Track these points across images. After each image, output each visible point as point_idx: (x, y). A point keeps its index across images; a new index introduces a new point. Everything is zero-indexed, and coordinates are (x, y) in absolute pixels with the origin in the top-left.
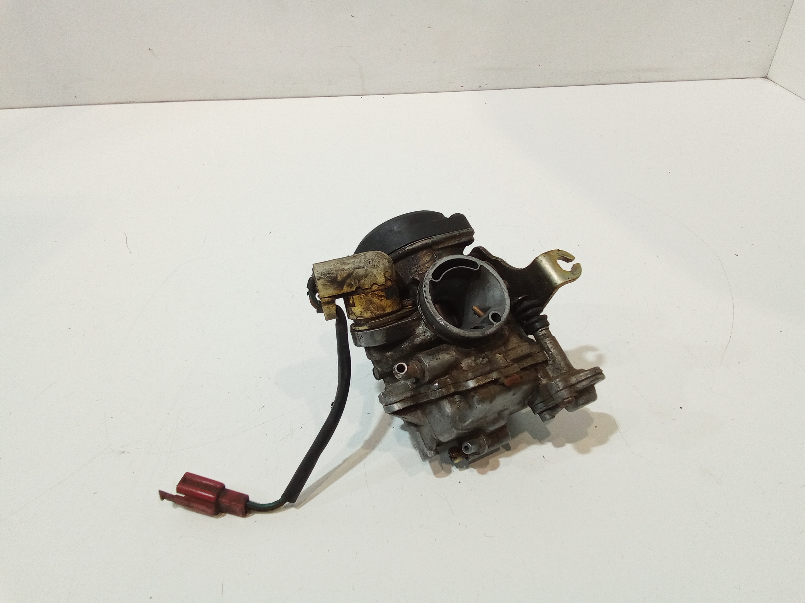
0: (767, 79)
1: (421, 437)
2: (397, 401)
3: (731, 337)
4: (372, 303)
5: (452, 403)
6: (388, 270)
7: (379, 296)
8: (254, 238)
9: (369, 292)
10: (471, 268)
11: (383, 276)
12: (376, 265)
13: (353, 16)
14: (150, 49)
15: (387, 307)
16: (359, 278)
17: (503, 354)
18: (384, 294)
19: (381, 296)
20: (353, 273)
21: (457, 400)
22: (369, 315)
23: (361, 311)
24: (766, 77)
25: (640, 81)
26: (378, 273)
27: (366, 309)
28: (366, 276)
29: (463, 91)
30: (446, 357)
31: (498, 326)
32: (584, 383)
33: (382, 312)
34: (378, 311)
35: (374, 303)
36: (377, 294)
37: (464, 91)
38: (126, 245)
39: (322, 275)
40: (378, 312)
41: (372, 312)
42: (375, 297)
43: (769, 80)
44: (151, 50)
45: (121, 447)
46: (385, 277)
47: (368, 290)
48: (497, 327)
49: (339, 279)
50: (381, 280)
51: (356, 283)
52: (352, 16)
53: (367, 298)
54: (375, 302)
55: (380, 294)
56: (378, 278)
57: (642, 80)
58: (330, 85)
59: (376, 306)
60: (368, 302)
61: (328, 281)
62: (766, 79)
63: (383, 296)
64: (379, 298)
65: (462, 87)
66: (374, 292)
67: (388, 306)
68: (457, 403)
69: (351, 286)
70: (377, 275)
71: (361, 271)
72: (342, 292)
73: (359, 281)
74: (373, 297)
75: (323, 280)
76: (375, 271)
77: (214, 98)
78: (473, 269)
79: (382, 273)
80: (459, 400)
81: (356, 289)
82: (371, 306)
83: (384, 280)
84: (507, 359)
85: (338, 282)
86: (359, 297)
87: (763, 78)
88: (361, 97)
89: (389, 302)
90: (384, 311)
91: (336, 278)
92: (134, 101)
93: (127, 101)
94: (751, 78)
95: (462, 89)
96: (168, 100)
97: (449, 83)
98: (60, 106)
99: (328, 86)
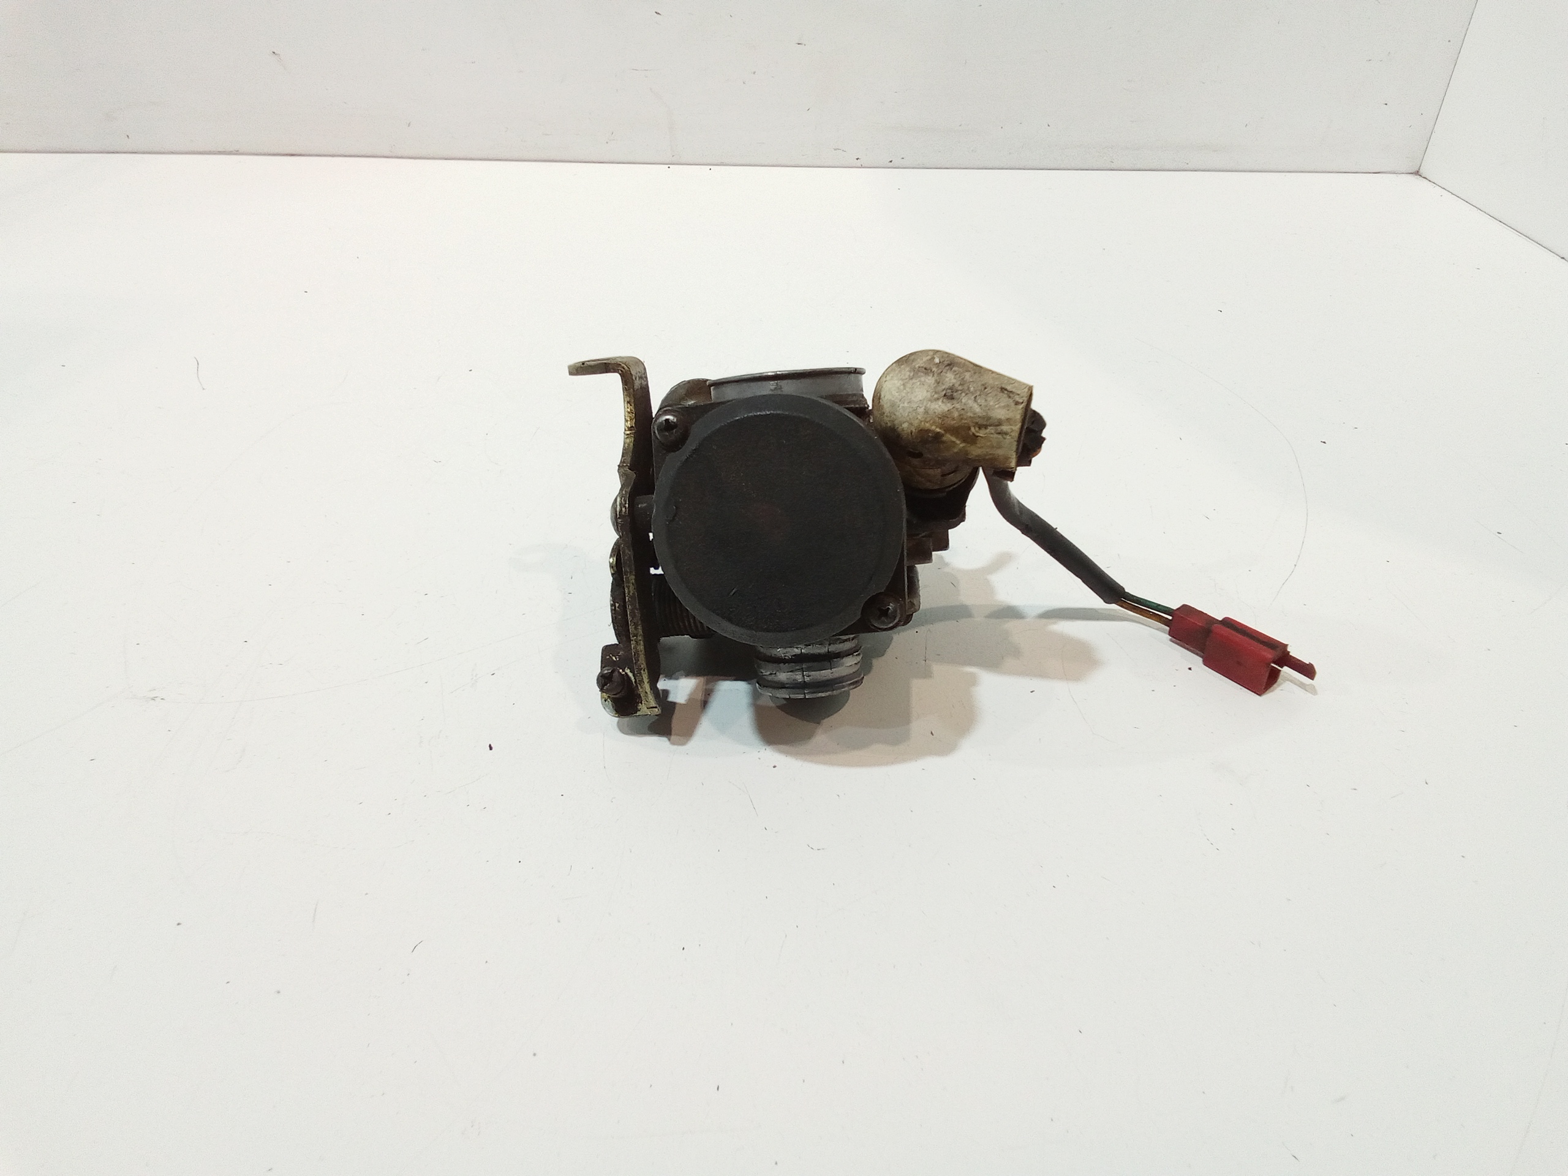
0: (1418, 177)
3: (1295, 565)
13: (658, 13)
14: (274, 53)
24: (1417, 173)
25: (1186, 167)
29: (860, 168)
37: (862, 167)
38: (196, 376)
43: (1421, 178)
44: (276, 54)
52: (656, 13)
57: (1191, 166)
58: (610, 140)
62: (1416, 177)
65: (857, 159)
77: (388, 154)
87: (1411, 173)
88: (669, 168)
92: (237, 151)
93: (224, 150)
94: (1390, 173)
95: (858, 163)
96: (303, 153)
97: (833, 150)
98: (97, 153)
99: (607, 143)
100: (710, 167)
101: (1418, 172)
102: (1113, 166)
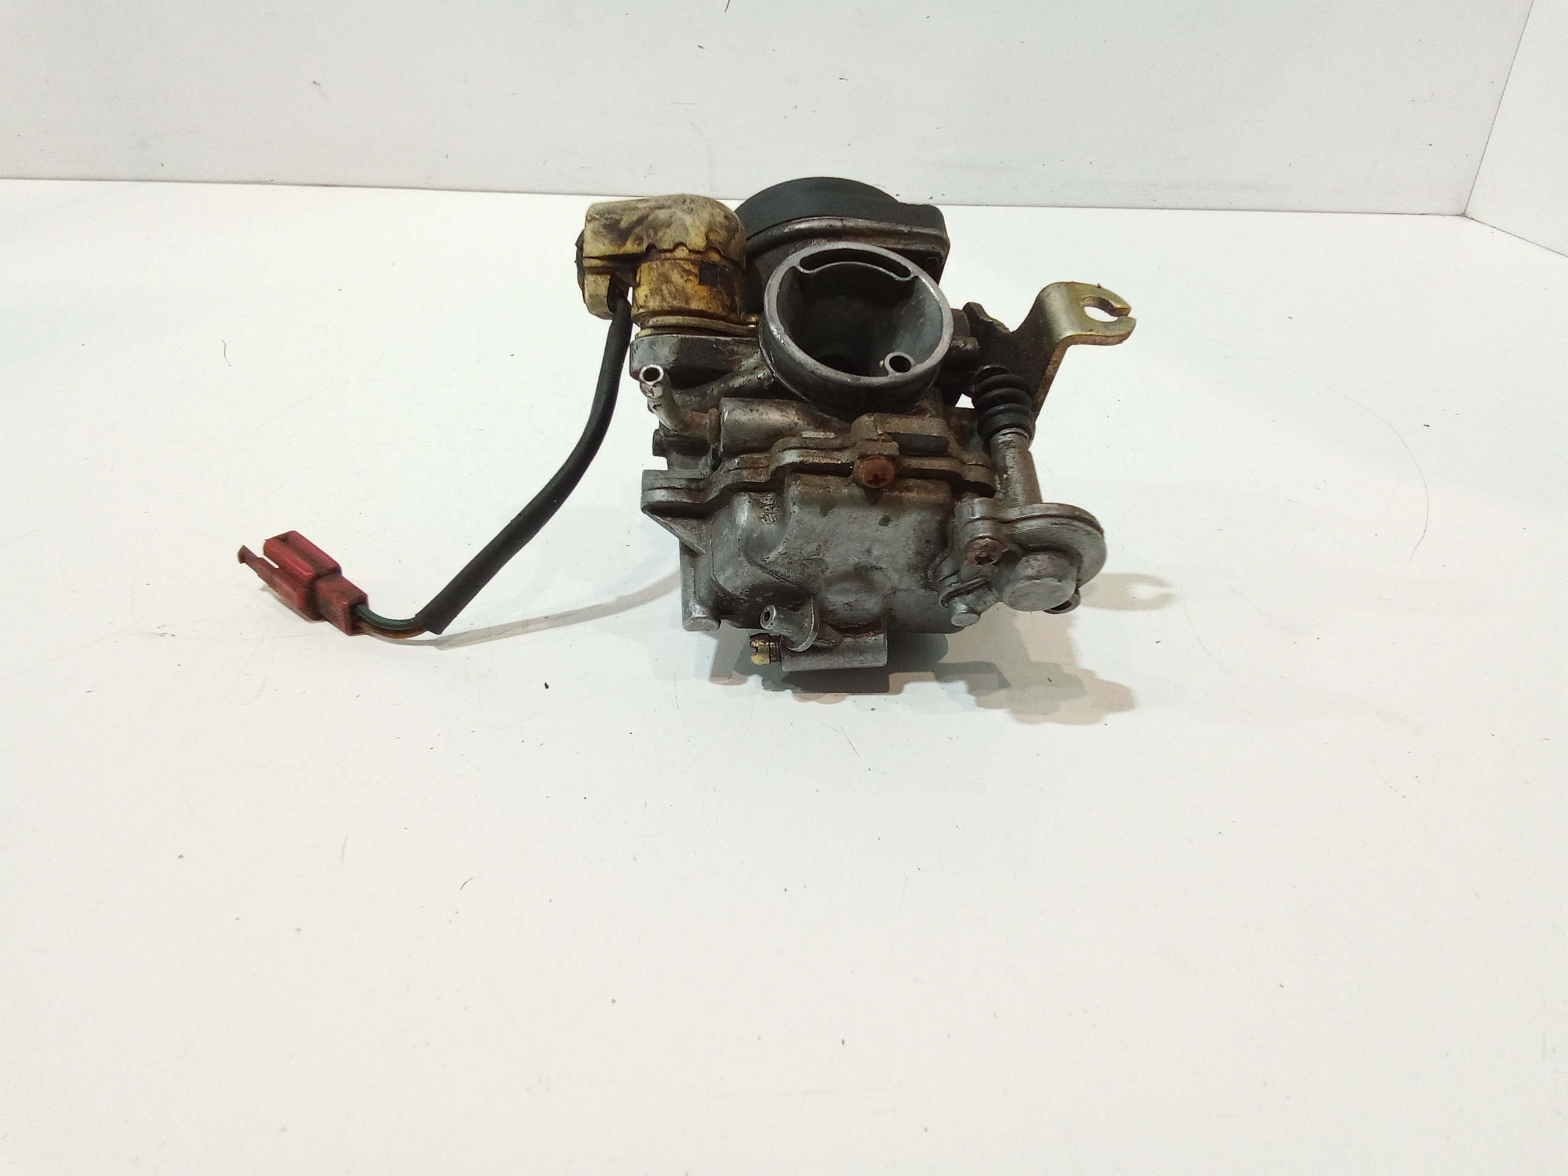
0: (1465, 218)
1: (693, 579)
2: (664, 486)
4: (668, 281)
5: (756, 504)
6: (719, 230)
7: (685, 270)
9: (667, 259)
10: (892, 274)
11: (704, 236)
12: (694, 210)
13: (701, 47)
14: (315, 82)
15: (696, 298)
16: (656, 227)
17: (874, 419)
18: (696, 271)
19: (689, 273)
20: (647, 217)
21: (768, 503)
22: (657, 303)
23: (646, 296)
26: (693, 226)
27: (656, 292)
28: (668, 224)
30: (774, 416)
31: (896, 377)
32: (1035, 524)
33: (683, 305)
34: (675, 298)
35: (672, 282)
36: (682, 267)
39: (597, 214)
40: (675, 302)
41: (663, 300)
42: (675, 271)
43: (1468, 219)
44: (317, 84)
46: (707, 238)
47: (668, 255)
48: (893, 380)
49: (623, 224)
50: (697, 241)
51: (648, 236)
52: (699, 46)
53: (661, 269)
54: (673, 279)
55: (687, 268)
56: (693, 235)
58: (649, 174)
59: (673, 289)
60: (662, 278)
61: (605, 226)
62: (1462, 218)
63: (693, 274)
64: (683, 274)
66: (677, 261)
67: (699, 298)
68: (766, 508)
69: (640, 240)
70: (690, 228)
71: (662, 215)
72: (622, 251)
73: (656, 234)
74: (673, 270)
75: (597, 223)
76: (688, 220)
77: (425, 185)
78: (894, 276)
79: (703, 229)
80: (772, 503)
81: (646, 249)
82: (664, 287)
83: (704, 244)
84: (878, 427)
85: (620, 230)
86: (649, 266)
89: (703, 291)
90: (687, 303)
91: (618, 221)
92: (273, 181)
93: (258, 180)
94: (1436, 214)
96: (338, 183)
98: (132, 180)
99: (645, 177)
101: (1464, 214)
102: (1156, 205)
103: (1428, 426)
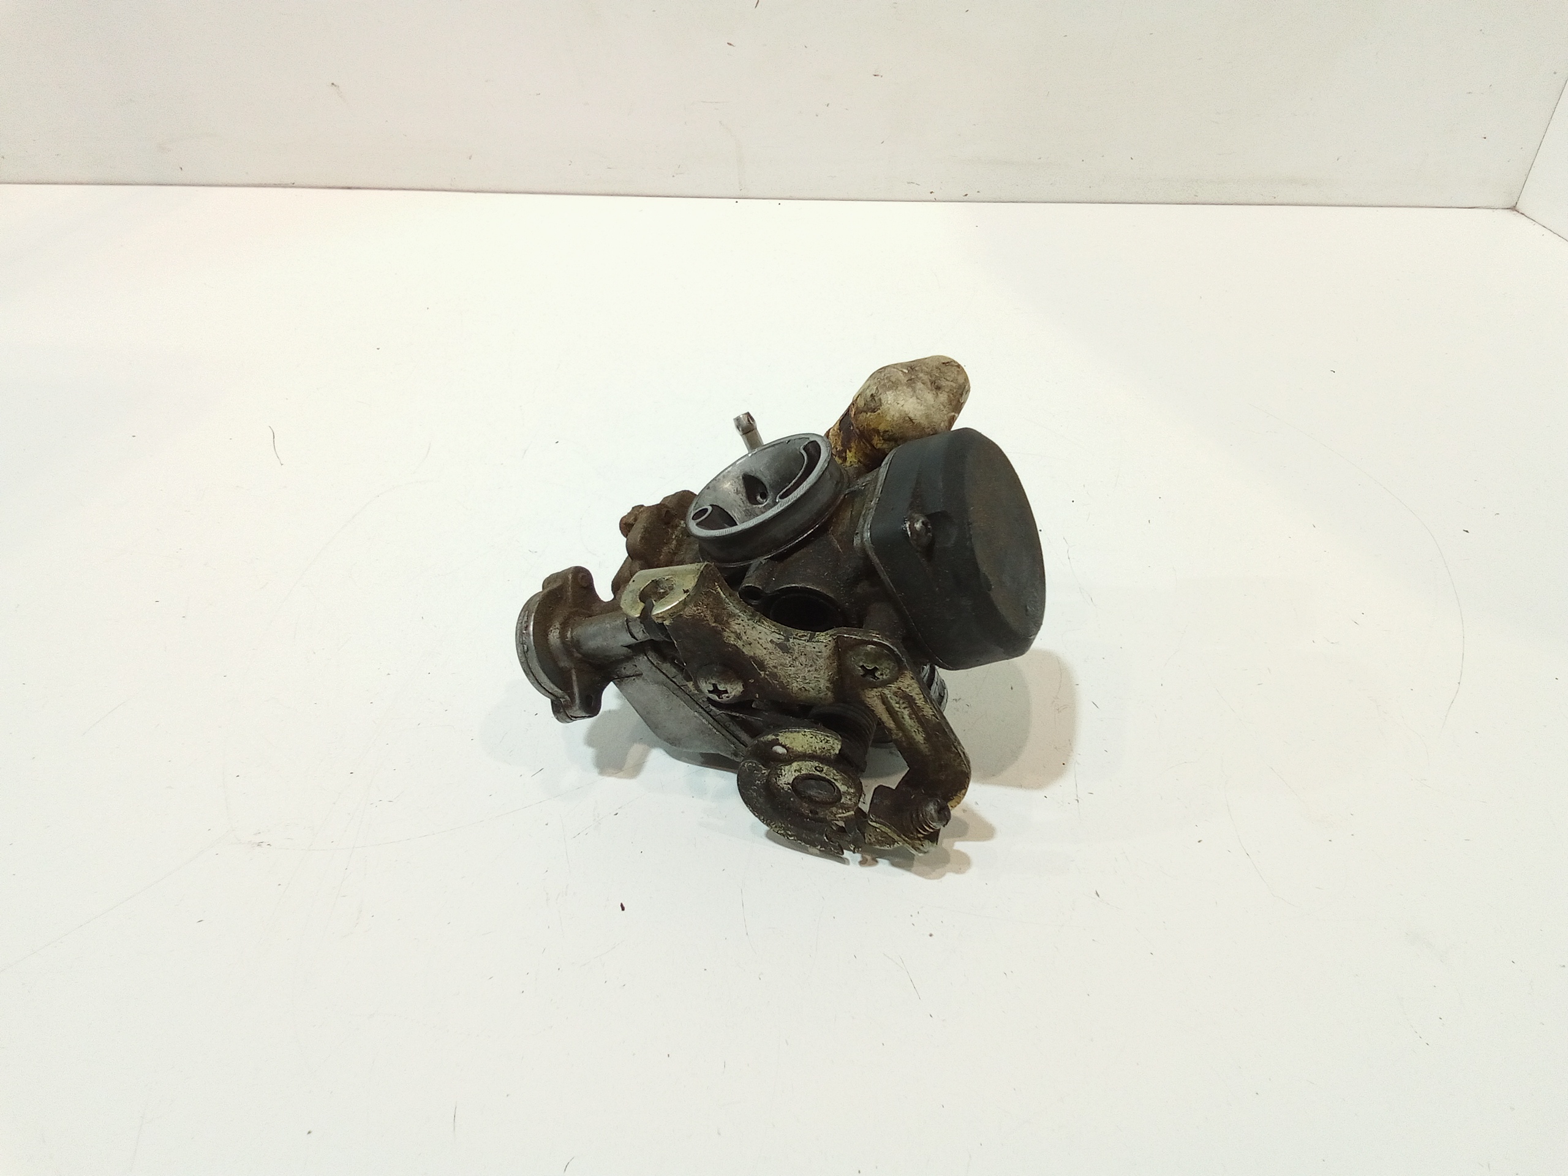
0: (1515, 212)
3: (1459, 683)
8: (526, 451)
13: (730, 44)
14: (333, 84)
24: (1513, 208)
29: (934, 202)
37: (935, 200)
38: (273, 448)
43: (1519, 214)
44: (335, 86)
45: (255, 834)
52: (728, 44)
57: (1278, 201)
58: (677, 174)
62: (1513, 212)
65: (931, 193)
77: (449, 187)
87: (1507, 209)
88: (737, 202)
92: (294, 182)
93: (280, 183)
94: (1486, 208)
95: (932, 197)
96: (360, 185)
97: (906, 184)
98: (150, 185)
99: (673, 176)
100: (780, 201)
101: (1515, 207)
102: (1197, 200)
103: (1467, 531)
